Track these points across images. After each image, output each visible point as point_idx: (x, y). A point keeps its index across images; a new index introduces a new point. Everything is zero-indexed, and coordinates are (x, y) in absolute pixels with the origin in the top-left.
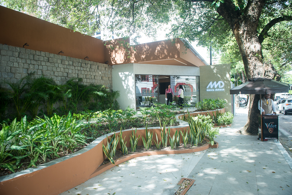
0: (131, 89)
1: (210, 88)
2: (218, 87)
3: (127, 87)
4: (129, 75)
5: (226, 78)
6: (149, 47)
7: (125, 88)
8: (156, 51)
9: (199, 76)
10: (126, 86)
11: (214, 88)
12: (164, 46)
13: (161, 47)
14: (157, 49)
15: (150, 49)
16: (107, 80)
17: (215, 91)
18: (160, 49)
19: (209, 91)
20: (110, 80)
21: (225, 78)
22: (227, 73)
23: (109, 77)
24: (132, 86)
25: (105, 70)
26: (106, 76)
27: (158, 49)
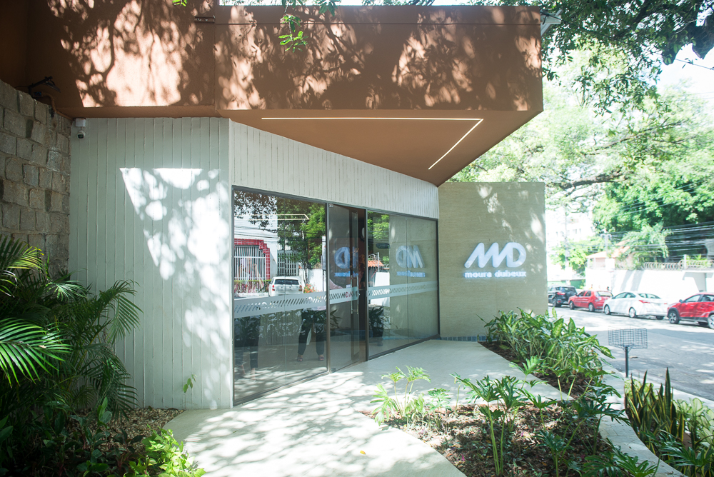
0: (208, 277)
1: (476, 266)
2: (504, 265)
3: (179, 265)
4: (193, 194)
5: (532, 233)
6: (357, 35)
7: (166, 271)
8: (403, 61)
9: (436, 221)
10: (173, 259)
11: (490, 267)
12: (449, 38)
13: (430, 42)
14: (409, 49)
15: (360, 45)
16: (36, 211)
17: (493, 279)
18: (429, 52)
19: (473, 280)
20: (54, 209)
21: (527, 234)
22: (535, 215)
23: (49, 193)
24: (216, 258)
25: (29, 135)
26: (34, 182)
27: (414, 51)
